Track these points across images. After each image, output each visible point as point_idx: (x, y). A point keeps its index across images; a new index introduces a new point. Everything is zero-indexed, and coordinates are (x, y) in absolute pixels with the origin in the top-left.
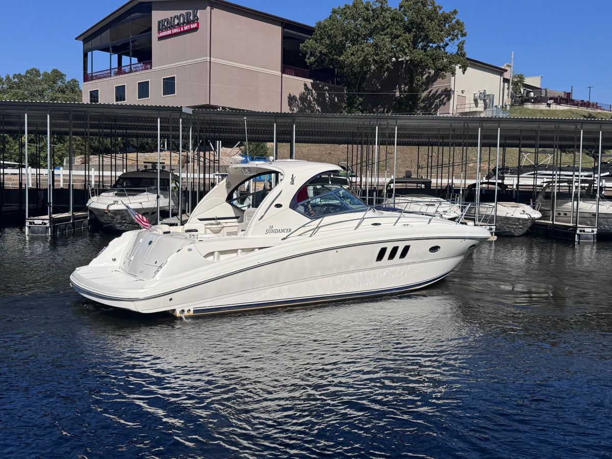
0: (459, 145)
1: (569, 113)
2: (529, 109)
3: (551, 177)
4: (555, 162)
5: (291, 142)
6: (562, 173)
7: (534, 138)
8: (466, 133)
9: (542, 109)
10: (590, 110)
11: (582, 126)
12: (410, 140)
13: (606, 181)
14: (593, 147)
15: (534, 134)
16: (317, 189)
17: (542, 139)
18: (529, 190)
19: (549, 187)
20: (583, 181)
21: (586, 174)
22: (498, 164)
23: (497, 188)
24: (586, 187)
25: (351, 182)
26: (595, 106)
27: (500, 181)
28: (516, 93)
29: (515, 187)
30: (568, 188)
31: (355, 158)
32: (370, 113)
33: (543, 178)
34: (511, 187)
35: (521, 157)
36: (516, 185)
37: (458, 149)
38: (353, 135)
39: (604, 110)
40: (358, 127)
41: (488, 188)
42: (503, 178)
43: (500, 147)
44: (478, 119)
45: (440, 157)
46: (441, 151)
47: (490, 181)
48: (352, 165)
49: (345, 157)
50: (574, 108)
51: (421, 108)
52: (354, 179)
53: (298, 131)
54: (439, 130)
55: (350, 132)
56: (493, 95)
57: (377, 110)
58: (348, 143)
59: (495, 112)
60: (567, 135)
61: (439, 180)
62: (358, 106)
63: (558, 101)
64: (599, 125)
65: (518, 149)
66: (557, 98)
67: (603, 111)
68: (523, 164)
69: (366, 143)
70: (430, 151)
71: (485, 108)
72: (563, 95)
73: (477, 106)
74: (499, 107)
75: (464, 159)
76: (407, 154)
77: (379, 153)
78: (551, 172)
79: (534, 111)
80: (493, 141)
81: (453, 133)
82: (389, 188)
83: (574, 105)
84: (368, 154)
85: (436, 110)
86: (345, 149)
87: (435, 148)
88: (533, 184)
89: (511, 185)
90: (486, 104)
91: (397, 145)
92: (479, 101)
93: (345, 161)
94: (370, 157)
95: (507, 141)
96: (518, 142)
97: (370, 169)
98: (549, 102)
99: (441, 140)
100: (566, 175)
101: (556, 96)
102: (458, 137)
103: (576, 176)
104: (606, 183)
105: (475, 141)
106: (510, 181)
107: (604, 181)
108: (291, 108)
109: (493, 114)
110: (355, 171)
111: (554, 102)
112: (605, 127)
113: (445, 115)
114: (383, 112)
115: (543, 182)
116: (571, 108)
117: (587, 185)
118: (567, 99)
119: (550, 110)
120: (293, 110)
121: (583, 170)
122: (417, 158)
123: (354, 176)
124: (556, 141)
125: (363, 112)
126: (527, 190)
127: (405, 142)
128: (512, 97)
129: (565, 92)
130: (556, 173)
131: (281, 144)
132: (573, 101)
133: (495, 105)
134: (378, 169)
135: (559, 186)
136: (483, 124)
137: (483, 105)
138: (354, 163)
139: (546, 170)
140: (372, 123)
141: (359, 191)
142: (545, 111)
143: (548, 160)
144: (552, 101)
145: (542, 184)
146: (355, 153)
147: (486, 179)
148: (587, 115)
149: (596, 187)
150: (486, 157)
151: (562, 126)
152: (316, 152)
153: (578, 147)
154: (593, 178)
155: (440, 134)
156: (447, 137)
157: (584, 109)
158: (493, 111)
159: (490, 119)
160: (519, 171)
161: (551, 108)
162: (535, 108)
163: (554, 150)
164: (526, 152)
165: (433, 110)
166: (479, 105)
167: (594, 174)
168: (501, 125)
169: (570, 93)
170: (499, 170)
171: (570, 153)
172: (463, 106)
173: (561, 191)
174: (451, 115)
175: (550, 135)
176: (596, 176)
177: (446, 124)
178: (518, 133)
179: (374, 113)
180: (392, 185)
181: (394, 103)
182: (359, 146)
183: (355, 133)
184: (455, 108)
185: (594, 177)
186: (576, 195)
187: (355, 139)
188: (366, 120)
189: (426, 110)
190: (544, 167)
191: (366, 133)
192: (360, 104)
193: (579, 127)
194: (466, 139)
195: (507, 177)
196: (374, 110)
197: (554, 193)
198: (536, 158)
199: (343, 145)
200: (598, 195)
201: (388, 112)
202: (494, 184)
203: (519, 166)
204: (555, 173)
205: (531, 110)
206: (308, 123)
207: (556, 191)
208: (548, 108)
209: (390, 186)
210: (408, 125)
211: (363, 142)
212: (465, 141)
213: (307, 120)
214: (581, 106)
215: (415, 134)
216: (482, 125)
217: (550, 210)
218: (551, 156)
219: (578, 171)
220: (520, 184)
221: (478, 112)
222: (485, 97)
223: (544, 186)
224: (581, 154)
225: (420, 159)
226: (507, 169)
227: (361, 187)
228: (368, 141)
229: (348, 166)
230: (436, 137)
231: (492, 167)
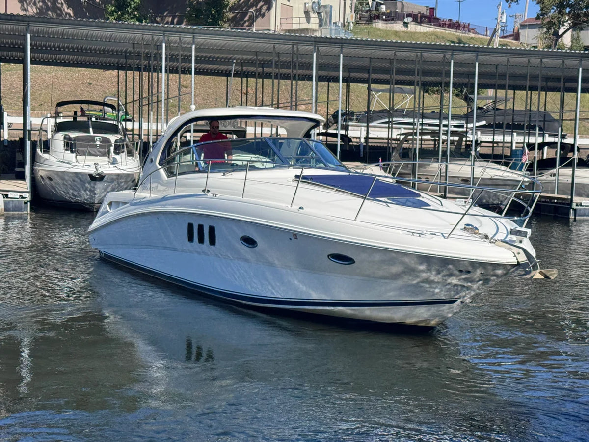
0: (286, 77)
1: (433, 37)
2: (380, 30)
3: (412, 127)
4: (417, 105)
5: (23, 61)
6: (425, 121)
7: (387, 71)
8: (295, 60)
9: (398, 30)
10: (459, 34)
11: (452, 54)
12: (215, 67)
13: (482, 133)
14: (466, 85)
15: (388, 65)
16: (70, 139)
17: (399, 72)
18: (382, 145)
19: (406, 141)
20: (453, 133)
21: (456, 123)
22: (341, 107)
23: (339, 142)
24: (455, 141)
25: (125, 130)
26: (466, 28)
27: (343, 132)
28: (361, 4)
29: (363, 140)
30: (433, 143)
31: (130, 92)
32: (152, 22)
33: (399, 128)
34: (358, 140)
35: (371, 97)
36: (365, 138)
37: (285, 84)
38: (127, 55)
39: (478, 34)
40: (134, 44)
41: (327, 141)
42: (346, 128)
43: (343, 82)
44: (313, 39)
45: (259, 95)
46: (259, 85)
47: (330, 131)
48: (126, 103)
49: (115, 90)
50: (439, 30)
51: (229, 20)
52: (129, 125)
53: (36, 45)
54: (256, 53)
55: (121, 51)
56: (331, 7)
57: (162, 19)
58: (119, 67)
59: (333, 32)
60: (432, 68)
61: (258, 129)
62: (133, 11)
63: (419, 19)
64: (475, 54)
65: (366, 86)
66: (417, 15)
67: (477, 36)
68: (373, 108)
69: (148, 69)
70: (244, 85)
71: (320, 25)
72: (425, 12)
73: (308, 21)
74: (340, 25)
75: (294, 99)
76: (210, 88)
77: (168, 85)
78: (411, 120)
79: (386, 32)
80: (333, 74)
81: (276, 59)
82: (184, 140)
83: (440, 25)
84: (150, 86)
85: (251, 25)
86: (114, 78)
87: (252, 80)
88: (387, 136)
89: (357, 138)
90: (321, 20)
91: (195, 74)
92: (312, 14)
93: (114, 96)
94: (155, 91)
95: (353, 75)
96: (366, 75)
97: (155, 109)
98: (406, 20)
99: (260, 70)
100: (430, 125)
101: (416, 12)
102: (285, 65)
103: (444, 126)
104: (482, 136)
105: (308, 72)
106: (356, 132)
107: (479, 133)
108: (23, 5)
109: (331, 34)
110: (130, 112)
111: (413, 21)
112: (483, 57)
113: (266, 32)
114: (172, 23)
115: (401, 134)
116: (435, 30)
117: (457, 138)
118: (430, 18)
119: (407, 33)
120: (26, 10)
121: (454, 117)
122: (225, 94)
123: (129, 120)
124: (418, 75)
125: (141, 21)
126: (379, 145)
127: (207, 70)
128: (357, 11)
129: (427, 7)
130: (418, 121)
131: (7, 65)
132: (438, 19)
133: (333, 21)
134: (167, 110)
135: (421, 140)
136: (320, 48)
137: (317, 20)
138: (130, 99)
139: (404, 117)
140: (156, 38)
141: (137, 143)
142: (402, 34)
143: (406, 103)
144: (410, 19)
145: (398, 137)
146: (130, 85)
147: (324, 129)
148: (456, 40)
149: (469, 141)
150: (323, 97)
151: (427, 55)
152: (67, 81)
153: (447, 84)
154: (465, 130)
155: (259, 60)
156: (269, 64)
157: (453, 31)
158: (331, 29)
159: (328, 40)
160: (368, 117)
161: (409, 29)
162: (389, 29)
163: (415, 88)
164: (378, 91)
165: (247, 23)
166: (312, 20)
167: (467, 123)
168: (344, 50)
169: (433, 9)
170: (342, 115)
171: (434, 93)
172: (289, 21)
173: (423, 146)
174: (271, 32)
175: (410, 66)
176: (470, 126)
177: (267, 45)
178: (366, 63)
179: (157, 22)
180: (188, 134)
181: (189, 9)
182: (137, 73)
183: (130, 52)
184: (278, 23)
185: (467, 128)
186: (444, 153)
187: (129, 61)
188: (147, 32)
189: (236, 22)
190: (401, 113)
191: (147, 53)
192: (136, 9)
193: (448, 56)
194: (295, 69)
195: (352, 126)
196: (158, 19)
197: (415, 149)
198: (391, 100)
199: (110, 71)
200: (473, 153)
201: (179, 23)
202: (335, 135)
203: (369, 111)
204: (416, 121)
205: (383, 30)
206: (52, 33)
207: (418, 147)
208: (404, 29)
209: (186, 137)
210: (211, 44)
211: (143, 67)
212: (295, 71)
213: (50, 28)
214: (448, 27)
215: (222, 58)
216: (318, 48)
217: (410, 174)
218: (410, 97)
219: (446, 118)
220: (370, 136)
221: (311, 30)
222: (319, 8)
223: (401, 139)
224: (450, 96)
225: (229, 97)
226: (353, 114)
227: (140, 138)
228: (149, 66)
229: (118, 103)
230: (252, 63)
231: (332, 111)
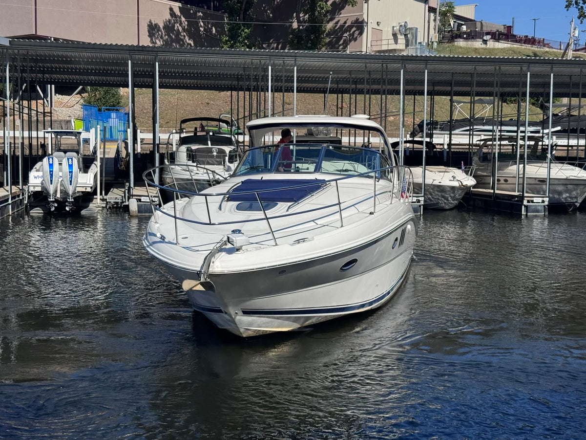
0: (376, 92)
1: (510, 52)
2: (461, 47)
3: (491, 133)
4: (496, 114)
5: (153, 86)
6: (504, 128)
7: (468, 84)
8: (384, 77)
9: (477, 47)
10: (535, 48)
11: (529, 67)
12: (314, 85)
13: (558, 138)
14: (542, 94)
15: (469, 79)
16: (191, 151)
17: (479, 84)
18: (463, 150)
19: (486, 146)
20: (530, 138)
21: (532, 129)
22: (426, 117)
23: (424, 148)
24: (531, 145)
25: (237, 142)
26: (541, 43)
27: (428, 140)
28: (444, 26)
29: (446, 147)
30: (511, 147)
31: (241, 110)
32: (260, 48)
33: (480, 135)
34: (442, 147)
35: (453, 108)
36: (448, 145)
37: (376, 98)
38: (239, 78)
39: (552, 48)
40: (244, 68)
42: (431, 136)
43: (427, 95)
44: (400, 58)
45: (353, 109)
46: (353, 101)
47: (415, 139)
48: (238, 119)
49: (228, 108)
50: (516, 46)
51: (326, 44)
53: (163, 72)
54: (350, 72)
55: (234, 75)
56: (417, 29)
57: (268, 46)
58: (231, 89)
59: (419, 50)
61: (352, 139)
62: (244, 40)
63: (497, 36)
64: (550, 66)
65: (449, 98)
66: (496, 33)
67: (551, 50)
68: (455, 117)
69: (256, 89)
70: (340, 101)
71: (407, 45)
72: (502, 29)
73: (396, 43)
74: (424, 44)
75: (383, 112)
76: (309, 104)
77: (273, 102)
78: (490, 128)
79: (467, 50)
80: (419, 88)
81: (368, 76)
83: (516, 41)
84: (258, 104)
85: (345, 47)
86: (228, 98)
87: (346, 96)
88: (468, 143)
89: (441, 144)
90: (407, 41)
91: (297, 92)
92: (399, 36)
93: (228, 114)
94: (262, 108)
95: (436, 88)
96: (449, 88)
98: (485, 38)
99: (353, 86)
100: (508, 131)
101: (494, 30)
102: (375, 81)
103: (522, 132)
104: (557, 141)
105: (396, 87)
106: (440, 139)
107: (554, 137)
108: (152, 39)
109: (416, 52)
110: (242, 127)
111: (491, 38)
112: (556, 69)
113: (358, 53)
114: (277, 48)
115: (481, 140)
116: (512, 46)
117: (532, 143)
118: (507, 35)
119: (486, 49)
120: (155, 43)
121: (532, 124)
123: (241, 134)
124: (497, 86)
125: (250, 48)
126: (461, 150)
127: (307, 88)
128: (440, 31)
129: (504, 25)
130: (497, 128)
131: (140, 90)
132: (515, 36)
133: (418, 41)
135: (500, 145)
136: (407, 65)
137: (404, 41)
138: (241, 115)
139: (484, 124)
140: (263, 62)
142: (481, 50)
143: (486, 112)
144: (489, 37)
145: (478, 142)
146: (241, 103)
147: (410, 137)
148: (532, 54)
149: (545, 145)
150: (410, 109)
151: (505, 68)
152: (188, 101)
153: (524, 94)
154: (541, 135)
155: (352, 78)
156: (361, 81)
157: (528, 46)
158: (416, 49)
159: (414, 58)
160: (450, 126)
161: (488, 46)
162: (469, 46)
163: (494, 98)
164: (459, 102)
165: (341, 47)
166: (399, 41)
167: (543, 129)
168: (428, 66)
169: (511, 27)
170: (427, 125)
171: (512, 103)
172: (379, 43)
173: (502, 151)
174: (363, 53)
175: (489, 79)
176: (546, 131)
177: (359, 65)
178: (449, 77)
179: (264, 48)
181: (291, 36)
182: (247, 93)
183: (241, 75)
184: (369, 45)
185: (543, 133)
186: (522, 156)
187: (241, 83)
188: (255, 57)
189: (332, 46)
190: (481, 121)
191: (256, 76)
192: (247, 38)
193: (524, 68)
194: (385, 85)
195: (436, 134)
196: (265, 46)
197: (495, 153)
198: (472, 110)
199: (225, 92)
200: (549, 156)
201: (283, 48)
202: (421, 143)
203: (451, 120)
204: (495, 128)
205: (464, 48)
206: (177, 61)
207: (497, 151)
208: (484, 46)
210: (311, 66)
211: (252, 88)
212: (384, 87)
213: (175, 57)
214: (524, 43)
215: (320, 77)
216: (405, 66)
217: (490, 176)
218: (489, 107)
219: (524, 125)
220: (453, 142)
221: (398, 50)
222: (406, 30)
223: (481, 144)
224: (527, 105)
226: (437, 123)
228: (258, 87)
229: (232, 120)
230: (346, 82)
231: (417, 121)
